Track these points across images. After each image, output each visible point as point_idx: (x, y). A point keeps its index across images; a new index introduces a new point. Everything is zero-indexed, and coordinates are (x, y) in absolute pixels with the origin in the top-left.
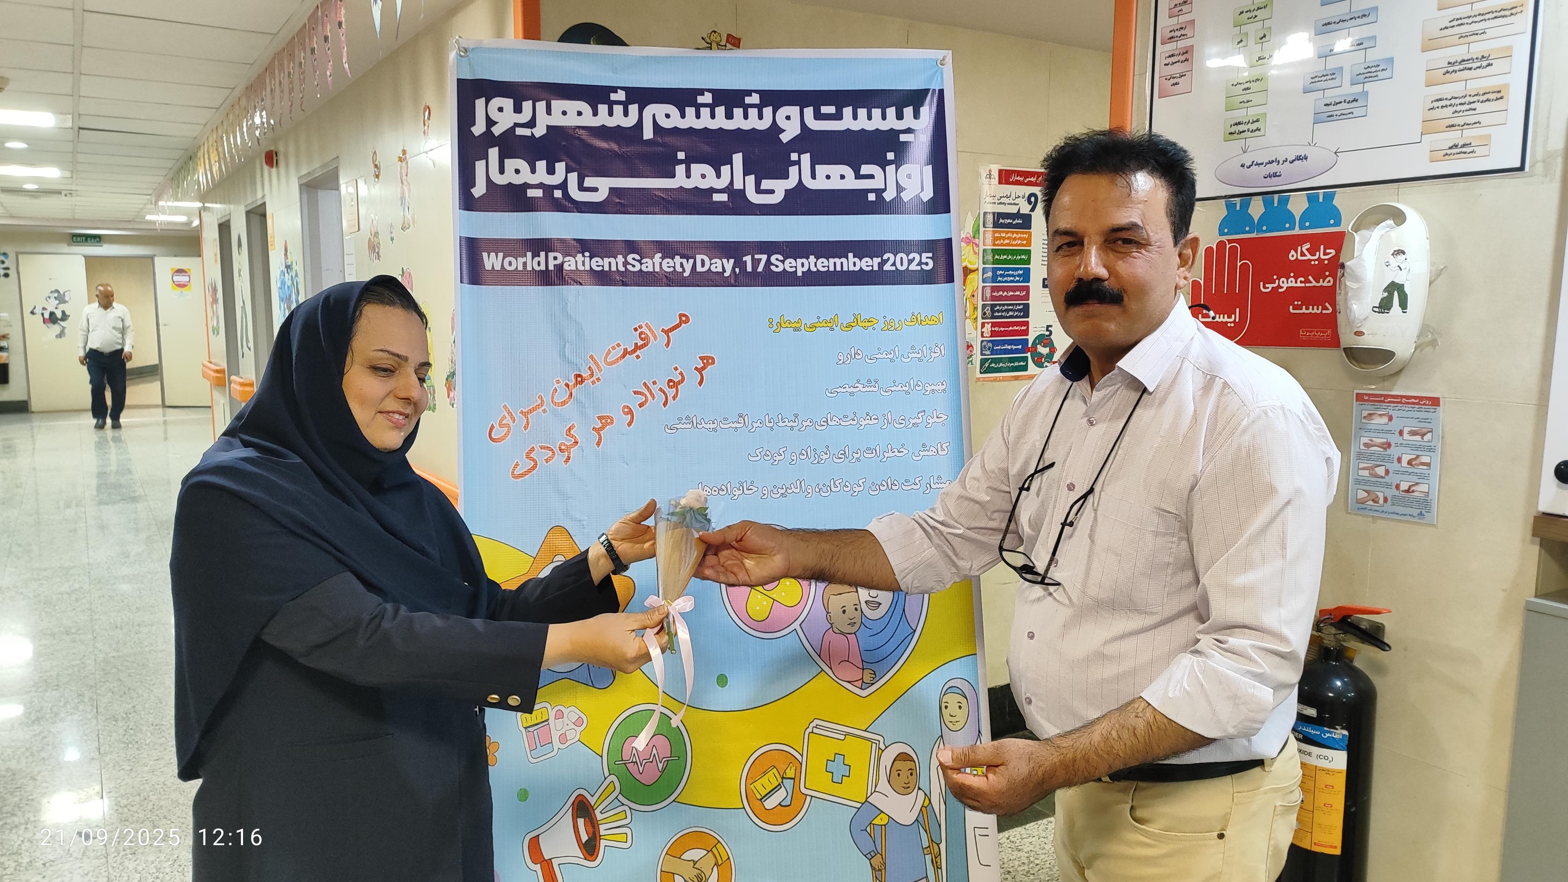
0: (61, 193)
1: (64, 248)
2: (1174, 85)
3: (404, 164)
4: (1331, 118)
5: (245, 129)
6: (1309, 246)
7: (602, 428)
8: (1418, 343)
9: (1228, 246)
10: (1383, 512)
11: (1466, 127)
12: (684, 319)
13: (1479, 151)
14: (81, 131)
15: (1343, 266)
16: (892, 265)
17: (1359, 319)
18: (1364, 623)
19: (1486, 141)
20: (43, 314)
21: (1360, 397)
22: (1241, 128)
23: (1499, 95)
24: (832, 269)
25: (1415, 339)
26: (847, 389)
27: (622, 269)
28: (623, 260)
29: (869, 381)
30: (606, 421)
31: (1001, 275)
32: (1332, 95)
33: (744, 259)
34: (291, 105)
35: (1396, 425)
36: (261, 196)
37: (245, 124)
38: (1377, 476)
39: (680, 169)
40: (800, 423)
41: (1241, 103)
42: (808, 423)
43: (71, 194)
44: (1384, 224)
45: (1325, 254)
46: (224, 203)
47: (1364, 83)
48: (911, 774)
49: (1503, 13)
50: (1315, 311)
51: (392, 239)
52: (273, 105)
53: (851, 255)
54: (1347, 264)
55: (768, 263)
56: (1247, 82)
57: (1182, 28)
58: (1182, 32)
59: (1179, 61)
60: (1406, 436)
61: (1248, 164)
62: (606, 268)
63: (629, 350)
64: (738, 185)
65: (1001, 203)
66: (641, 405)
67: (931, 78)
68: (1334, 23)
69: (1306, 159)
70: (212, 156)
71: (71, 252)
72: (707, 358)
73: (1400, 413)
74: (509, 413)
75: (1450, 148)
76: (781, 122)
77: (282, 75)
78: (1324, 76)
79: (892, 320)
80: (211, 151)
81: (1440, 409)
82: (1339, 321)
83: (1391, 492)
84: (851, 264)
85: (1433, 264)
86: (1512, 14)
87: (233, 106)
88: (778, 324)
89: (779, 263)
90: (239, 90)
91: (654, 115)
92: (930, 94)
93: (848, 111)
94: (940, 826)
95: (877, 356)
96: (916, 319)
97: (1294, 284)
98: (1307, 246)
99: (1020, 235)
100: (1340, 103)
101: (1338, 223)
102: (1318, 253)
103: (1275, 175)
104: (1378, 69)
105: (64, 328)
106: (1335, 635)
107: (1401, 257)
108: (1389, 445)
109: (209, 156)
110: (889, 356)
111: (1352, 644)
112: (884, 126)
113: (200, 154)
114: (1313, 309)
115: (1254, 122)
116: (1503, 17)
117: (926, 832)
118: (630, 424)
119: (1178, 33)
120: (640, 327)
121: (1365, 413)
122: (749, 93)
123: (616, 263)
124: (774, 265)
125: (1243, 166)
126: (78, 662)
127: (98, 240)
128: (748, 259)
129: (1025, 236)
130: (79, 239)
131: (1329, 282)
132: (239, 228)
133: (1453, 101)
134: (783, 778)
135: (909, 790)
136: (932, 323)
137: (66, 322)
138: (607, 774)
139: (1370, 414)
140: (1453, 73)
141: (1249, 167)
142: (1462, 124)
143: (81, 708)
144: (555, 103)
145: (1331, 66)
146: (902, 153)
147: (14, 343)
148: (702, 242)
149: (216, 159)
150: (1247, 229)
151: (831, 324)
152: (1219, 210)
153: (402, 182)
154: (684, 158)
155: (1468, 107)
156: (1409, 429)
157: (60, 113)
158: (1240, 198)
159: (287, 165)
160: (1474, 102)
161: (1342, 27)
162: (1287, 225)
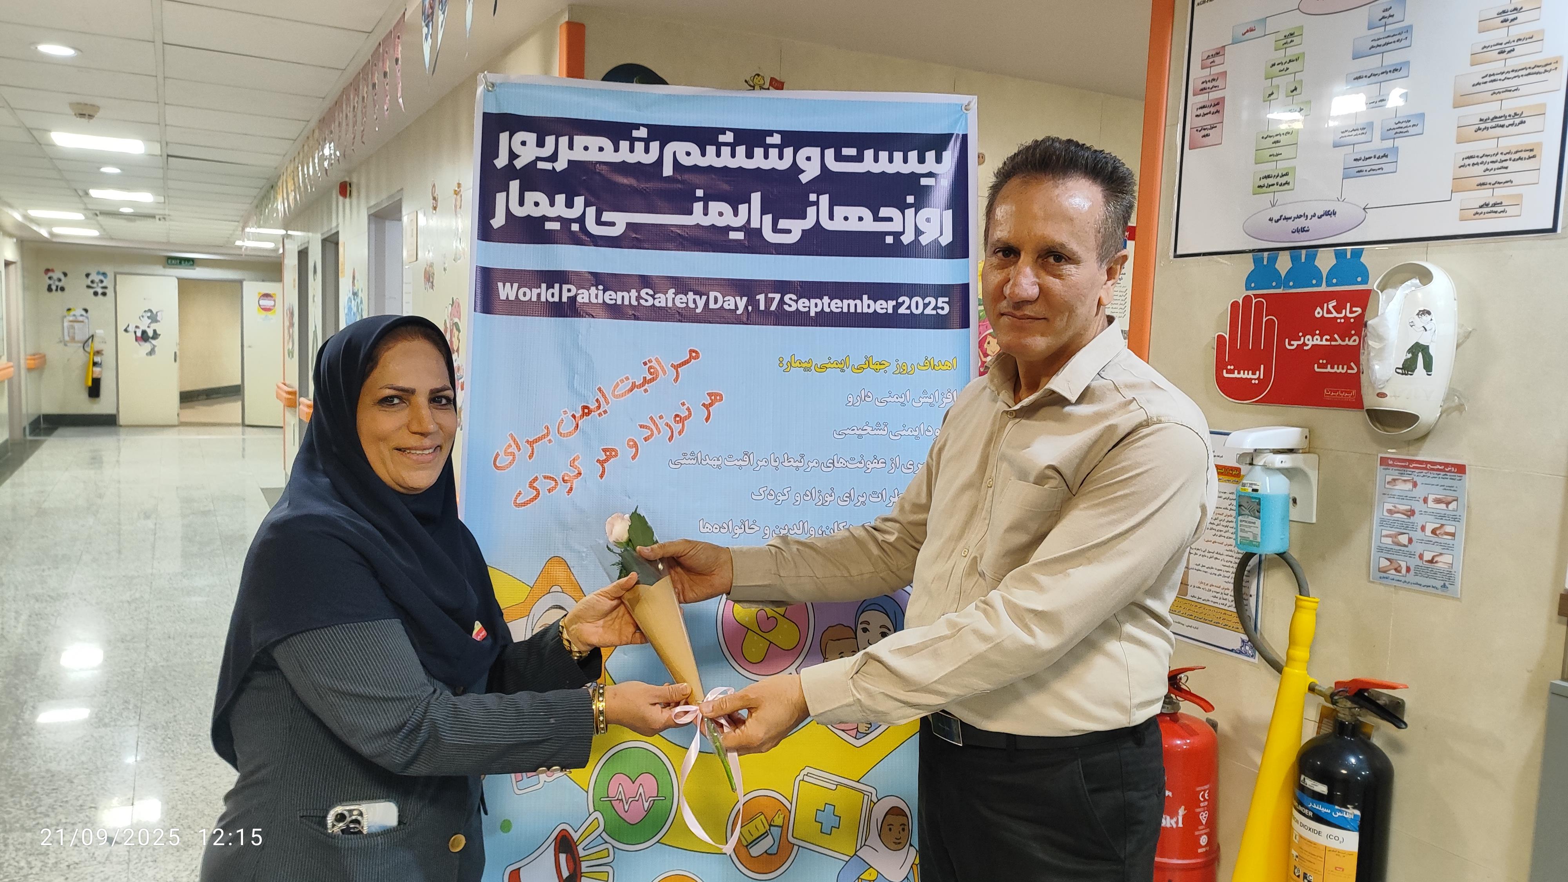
0: (155, 217)
1: (160, 270)
2: (1204, 136)
3: (459, 197)
4: (1361, 174)
5: (316, 161)
6: (1335, 304)
7: (606, 461)
8: (1445, 406)
9: (1254, 301)
10: (1405, 582)
11: (1497, 185)
12: (694, 354)
13: (1511, 210)
14: (169, 158)
15: (1366, 325)
16: (907, 309)
17: (1381, 380)
18: (1384, 698)
19: (1518, 200)
20: (135, 332)
21: (1384, 461)
22: (1270, 181)
23: (1531, 154)
24: (845, 310)
25: (1441, 403)
26: (856, 431)
27: (634, 303)
28: (637, 294)
29: (878, 424)
30: (610, 453)
32: (1362, 150)
33: (758, 297)
34: (354, 138)
35: (1420, 492)
36: (336, 225)
37: (316, 155)
38: (1400, 544)
39: (698, 207)
40: (806, 463)
41: (1270, 156)
43: (164, 218)
44: (1409, 283)
45: (1351, 312)
46: (304, 231)
47: (1394, 138)
48: (903, 830)
49: (1536, 70)
50: (1340, 370)
51: (445, 270)
52: (340, 137)
53: (865, 297)
54: (1369, 322)
55: (782, 302)
56: (1277, 135)
57: (1214, 80)
58: (1214, 83)
59: (1210, 113)
60: (1431, 504)
61: (1276, 218)
62: (619, 302)
63: (637, 384)
64: (755, 224)
66: (646, 439)
67: (956, 122)
68: (1366, 77)
69: (1335, 214)
70: (289, 185)
71: (166, 274)
72: (716, 394)
73: (1425, 480)
74: (515, 441)
75: (1481, 207)
76: (801, 163)
77: (348, 109)
78: (1353, 130)
79: (904, 364)
80: (288, 181)
81: (1467, 477)
82: (1362, 381)
83: (1414, 562)
84: (865, 306)
85: (1461, 326)
86: (1546, 71)
87: (308, 138)
88: (789, 364)
89: (792, 303)
90: (313, 124)
91: (675, 153)
92: (953, 139)
93: (869, 154)
95: (887, 400)
96: (930, 364)
97: (1319, 342)
98: (1334, 303)
100: (1370, 158)
101: (1365, 281)
102: (1344, 311)
103: (1303, 230)
104: (1408, 124)
105: (154, 346)
106: (1350, 708)
107: (1426, 318)
108: (1413, 512)
109: (287, 184)
110: (899, 399)
111: (1370, 719)
112: (906, 169)
113: (280, 184)
114: (1338, 368)
115: (1283, 176)
116: (1537, 73)
118: (634, 458)
119: (1210, 85)
120: (650, 361)
121: (1389, 478)
122: (770, 133)
123: (629, 297)
124: (787, 304)
125: (1271, 220)
126: (128, 670)
127: (191, 263)
128: (761, 297)
130: (173, 262)
131: (1355, 341)
132: (315, 256)
133: (1485, 159)
134: (770, 825)
135: (900, 846)
136: (945, 368)
137: (157, 340)
138: (592, 810)
139: (1394, 480)
140: (1485, 131)
141: (1277, 221)
142: (1493, 182)
143: (125, 714)
144: (577, 139)
145: (1361, 122)
146: (922, 197)
147: (108, 358)
148: (716, 279)
149: (293, 188)
150: (1274, 284)
151: (842, 365)
152: (1247, 265)
153: (456, 215)
154: (702, 195)
155: (1500, 165)
156: (1434, 496)
157: (151, 140)
158: (1267, 253)
159: (359, 196)
160: (1506, 160)
161: (1374, 82)
162: (1314, 282)
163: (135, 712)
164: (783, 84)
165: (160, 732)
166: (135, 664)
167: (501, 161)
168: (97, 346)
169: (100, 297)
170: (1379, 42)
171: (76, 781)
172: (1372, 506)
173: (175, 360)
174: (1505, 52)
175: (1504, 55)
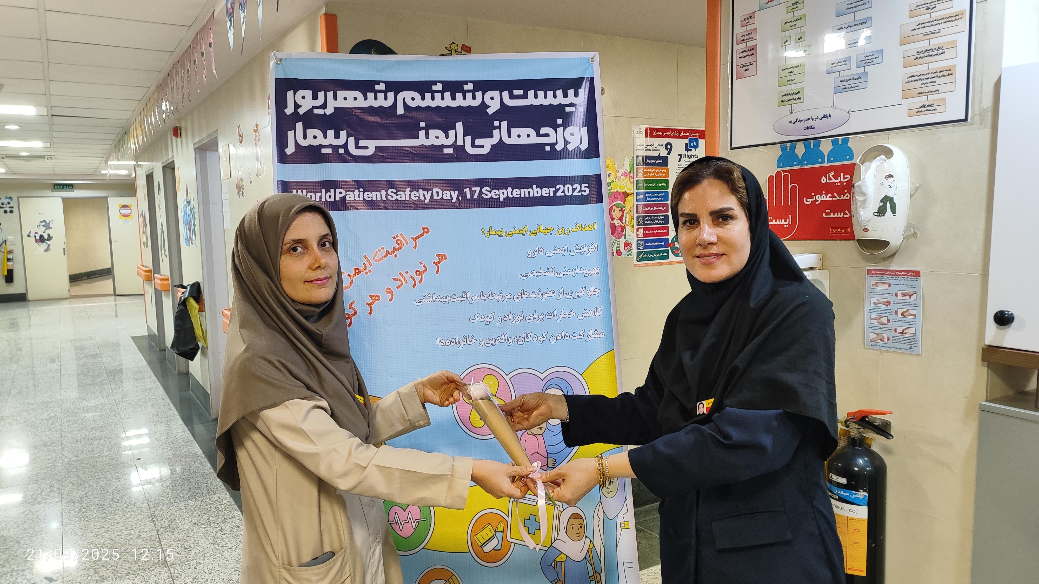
0: (44, 157)
1: (49, 193)
2: (745, 70)
3: (257, 134)
4: (845, 90)
5: (157, 114)
6: (833, 174)
7: (373, 303)
8: (905, 235)
9: (783, 175)
10: (887, 347)
11: (929, 93)
12: (426, 230)
13: (939, 109)
14: (53, 117)
15: (853, 187)
16: (562, 192)
17: (864, 220)
18: (878, 421)
19: (943, 102)
20: (35, 237)
21: (869, 272)
22: (789, 97)
23: (950, 72)
24: (522, 196)
25: (902, 233)
26: (534, 274)
27: (384, 199)
28: (385, 193)
29: (548, 268)
30: (375, 298)
31: (649, 197)
32: (845, 75)
33: (465, 190)
34: (183, 98)
35: (893, 290)
36: (171, 156)
37: (156, 110)
38: (882, 323)
39: (422, 133)
40: (503, 297)
41: (788, 81)
42: (509, 297)
43: (51, 158)
44: (879, 158)
45: (844, 178)
46: (149, 161)
47: (865, 66)
48: (581, 527)
49: (950, 19)
50: (839, 216)
51: (251, 183)
52: (173, 97)
53: (535, 186)
54: (856, 184)
55: (481, 192)
56: (791, 68)
57: (749, 34)
58: (750, 36)
59: (748, 55)
60: (900, 297)
61: (794, 120)
62: (374, 199)
63: (389, 252)
64: (460, 143)
65: (647, 150)
66: (398, 288)
67: (586, 69)
68: (845, 28)
69: (830, 117)
70: (138, 131)
71: (54, 195)
72: (443, 255)
73: (896, 282)
75: (921, 107)
76: (488, 101)
77: (178, 78)
78: (839, 62)
79: (563, 229)
80: (137, 128)
81: (922, 278)
82: (853, 222)
83: (892, 334)
84: (535, 192)
85: (912, 183)
86: (956, 20)
87: (149, 99)
88: (488, 233)
89: (488, 193)
90: (153, 88)
91: (404, 99)
92: (585, 81)
93: (531, 93)
94: (600, 561)
95: (554, 252)
96: (579, 228)
97: (825, 199)
99: (660, 170)
100: (850, 80)
101: (851, 158)
102: (839, 178)
103: (811, 128)
104: (873, 57)
105: (49, 245)
106: (857, 429)
107: (891, 179)
108: (889, 303)
109: (136, 131)
110: (561, 252)
111: (870, 434)
112: (555, 102)
113: (131, 130)
114: (838, 215)
115: (796, 93)
116: (951, 21)
117: (591, 565)
118: (391, 300)
119: (747, 37)
120: (397, 236)
121: (873, 282)
122: (466, 83)
123: (380, 195)
124: (484, 194)
125: (790, 122)
126: (50, 465)
127: (71, 187)
128: (467, 190)
129: (664, 171)
130: (58, 187)
131: (847, 196)
132: (158, 178)
133: (921, 77)
134: (496, 531)
135: (579, 538)
136: (589, 229)
137: (51, 241)
139: (876, 283)
140: (921, 59)
141: (794, 123)
142: (927, 92)
143: (51, 495)
144: (339, 93)
145: (844, 56)
146: (567, 119)
147: (17, 255)
148: (437, 180)
149: (141, 133)
150: (795, 163)
151: (523, 232)
152: (777, 152)
153: (256, 145)
154: (424, 126)
155: (929, 80)
156: (902, 292)
157: (39, 106)
158: (789, 143)
159: (187, 136)
160: (934, 77)
161: (850, 31)
162: (820, 160)
163: (59, 493)
164: (470, 48)
165: (77, 505)
166: (55, 460)
167: (289, 110)
168: (9, 247)
169: (9, 214)
170: (852, 6)
171: (22, 542)
172: (864, 301)
173: (64, 254)
174: (930, 8)
175: (930, 11)
